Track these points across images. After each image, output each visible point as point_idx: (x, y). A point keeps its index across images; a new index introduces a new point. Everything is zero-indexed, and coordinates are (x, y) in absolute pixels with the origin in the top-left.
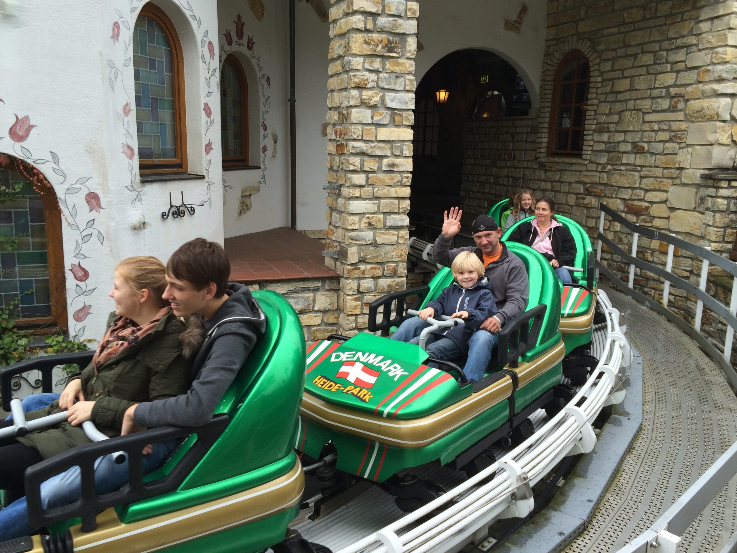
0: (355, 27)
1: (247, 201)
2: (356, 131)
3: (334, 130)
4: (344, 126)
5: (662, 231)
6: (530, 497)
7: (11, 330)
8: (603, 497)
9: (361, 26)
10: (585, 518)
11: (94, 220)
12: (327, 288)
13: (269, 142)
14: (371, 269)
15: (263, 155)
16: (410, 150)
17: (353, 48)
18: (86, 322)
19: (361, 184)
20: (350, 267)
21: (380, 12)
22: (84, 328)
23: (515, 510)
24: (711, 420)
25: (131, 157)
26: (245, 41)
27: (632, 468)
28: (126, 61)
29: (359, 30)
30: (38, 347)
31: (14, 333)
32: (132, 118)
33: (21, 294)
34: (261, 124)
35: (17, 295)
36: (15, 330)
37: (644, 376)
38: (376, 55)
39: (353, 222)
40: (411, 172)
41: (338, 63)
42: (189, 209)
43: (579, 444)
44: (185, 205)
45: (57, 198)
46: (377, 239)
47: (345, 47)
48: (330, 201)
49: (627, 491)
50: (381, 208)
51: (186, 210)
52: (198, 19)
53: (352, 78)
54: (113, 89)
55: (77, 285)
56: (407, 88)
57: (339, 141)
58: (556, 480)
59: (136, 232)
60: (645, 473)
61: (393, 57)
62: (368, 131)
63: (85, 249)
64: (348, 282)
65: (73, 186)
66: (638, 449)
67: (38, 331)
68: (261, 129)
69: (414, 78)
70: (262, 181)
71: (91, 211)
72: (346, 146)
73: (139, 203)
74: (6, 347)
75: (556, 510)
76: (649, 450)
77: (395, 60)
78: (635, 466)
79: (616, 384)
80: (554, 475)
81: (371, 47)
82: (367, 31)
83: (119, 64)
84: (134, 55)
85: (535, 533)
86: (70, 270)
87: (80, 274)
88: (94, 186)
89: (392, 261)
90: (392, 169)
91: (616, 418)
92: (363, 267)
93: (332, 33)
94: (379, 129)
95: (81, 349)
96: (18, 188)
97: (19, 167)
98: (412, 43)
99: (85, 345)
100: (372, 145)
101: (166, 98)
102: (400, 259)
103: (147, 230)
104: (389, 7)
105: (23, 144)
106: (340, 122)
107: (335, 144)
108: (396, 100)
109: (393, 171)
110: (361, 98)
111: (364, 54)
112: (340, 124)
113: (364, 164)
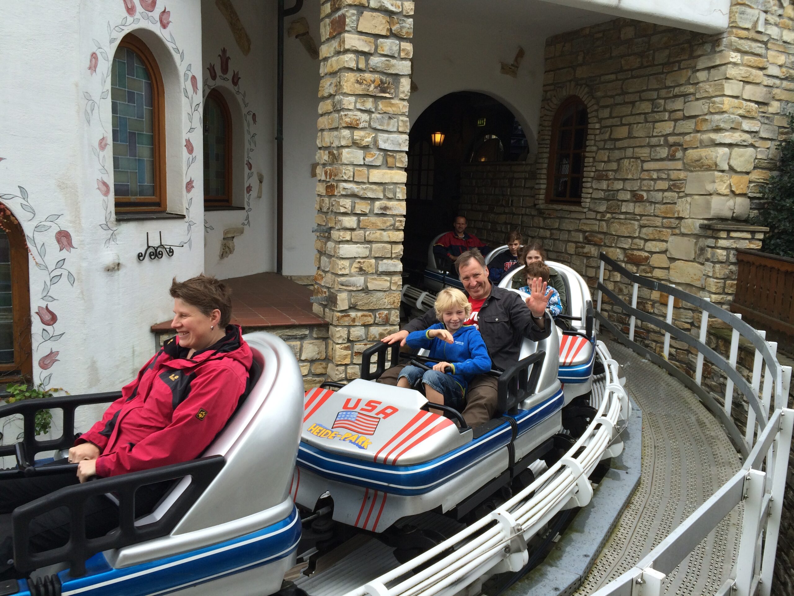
0: (347, 66)
1: (230, 243)
2: (347, 172)
3: (324, 170)
4: (335, 166)
5: (663, 282)
6: (525, 549)
8: (600, 552)
9: (353, 65)
10: (581, 573)
11: (64, 259)
12: (315, 336)
13: (254, 182)
14: (362, 316)
15: (248, 195)
16: (403, 193)
17: (345, 87)
18: (54, 369)
19: (351, 227)
20: (339, 314)
21: (372, 51)
22: (50, 376)
23: (509, 564)
24: (710, 475)
25: (106, 194)
26: (229, 75)
27: (629, 522)
28: (104, 93)
29: (351, 70)
32: (108, 153)
34: (246, 162)
37: (644, 430)
38: (368, 95)
39: (343, 266)
40: (404, 216)
41: (329, 101)
42: (168, 250)
43: (576, 497)
44: (163, 245)
45: (24, 236)
46: (369, 285)
47: (336, 86)
48: (319, 245)
49: (624, 547)
50: (373, 252)
51: (164, 251)
52: (181, 52)
53: (343, 117)
54: (89, 122)
55: (44, 330)
56: (401, 129)
57: (329, 181)
58: (553, 535)
59: (110, 273)
60: (643, 528)
61: (386, 98)
62: (360, 173)
63: (54, 291)
64: (337, 329)
65: (42, 223)
66: (636, 504)
68: (246, 168)
69: (408, 119)
70: (246, 222)
71: (61, 250)
72: (337, 187)
73: (113, 243)
75: (551, 566)
76: (648, 504)
77: (388, 100)
78: (633, 520)
79: (613, 436)
80: (550, 531)
81: (363, 86)
82: (359, 70)
83: (96, 97)
84: (112, 88)
85: (530, 588)
86: (37, 313)
87: (48, 317)
88: (65, 224)
89: (384, 309)
90: (385, 212)
91: (614, 472)
92: (353, 314)
93: (323, 70)
94: (371, 170)
98: (405, 85)
99: (51, 395)
100: (364, 186)
101: (145, 133)
102: (393, 306)
103: (121, 272)
104: (381, 47)
106: (330, 162)
107: (325, 185)
108: (389, 141)
109: (386, 214)
110: (353, 139)
111: (356, 93)
112: (331, 164)
113: (355, 206)
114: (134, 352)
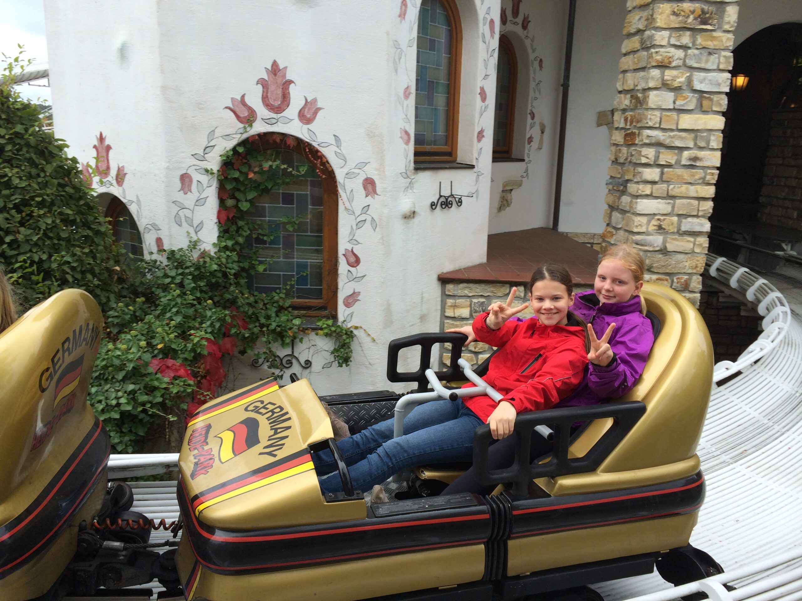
1: (508, 196)
2: (653, 118)
3: (623, 116)
4: (638, 111)
7: (286, 309)
11: (369, 205)
13: (535, 132)
14: (657, 279)
15: (529, 146)
16: (718, 141)
17: (658, 20)
18: (356, 307)
19: (653, 180)
22: (352, 315)
25: (407, 143)
26: (520, 19)
28: (411, 42)
30: (311, 328)
31: (290, 312)
32: (411, 102)
33: (297, 274)
34: (529, 112)
35: (293, 276)
36: (290, 309)
38: (685, 27)
39: (640, 223)
40: (718, 168)
41: (637, 38)
42: (457, 199)
44: (453, 195)
45: (336, 182)
46: (667, 245)
47: (647, 20)
48: (611, 199)
50: (676, 209)
51: (453, 200)
53: (654, 55)
54: (396, 71)
55: (349, 271)
56: (722, 67)
57: (629, 129)
59: (406, 220)
61: (706, 30)
62: (668, 118)
63: (359, 235)
65: (352, 171)
67: (310, 313)
68: (529, 117)
69: (732, 54)
70: (525, 175)
71: (367, 196)
72: (639, 135)
73: (411, 191)
74: (283, 325)
77: (708, 33)
81: (681, 18)
83: (404, 46)
84: (418, 36)
86: (344, 255)
87: (352, 259)
88: (371, 172)
89: (684, 273)
90: (694, 164)
93: (630, 4)
94: (682, 115)
95: (348, 335)
96: (303, 170)
97: (305, 150)
98: (732, 14)
99: (352, 332)
100: (672, 134)
101: (442, 81)
102: (694, 271)
103: (416, 220)
105: (310, 126)
106: (632, 107)
107: (623, 133)
108: (707, 81)
109: (695, 166)
110: (663, 80)
111: (671, 27)
112: (632, 110)
113: (659, 156)
114: (422, 298)
